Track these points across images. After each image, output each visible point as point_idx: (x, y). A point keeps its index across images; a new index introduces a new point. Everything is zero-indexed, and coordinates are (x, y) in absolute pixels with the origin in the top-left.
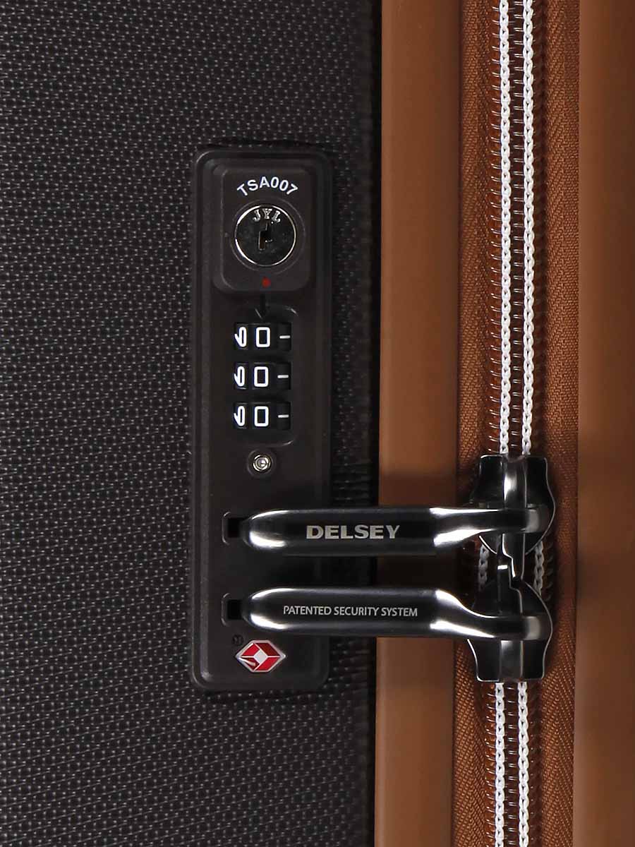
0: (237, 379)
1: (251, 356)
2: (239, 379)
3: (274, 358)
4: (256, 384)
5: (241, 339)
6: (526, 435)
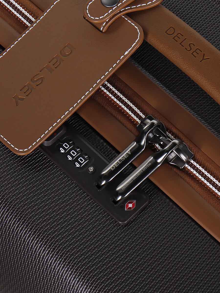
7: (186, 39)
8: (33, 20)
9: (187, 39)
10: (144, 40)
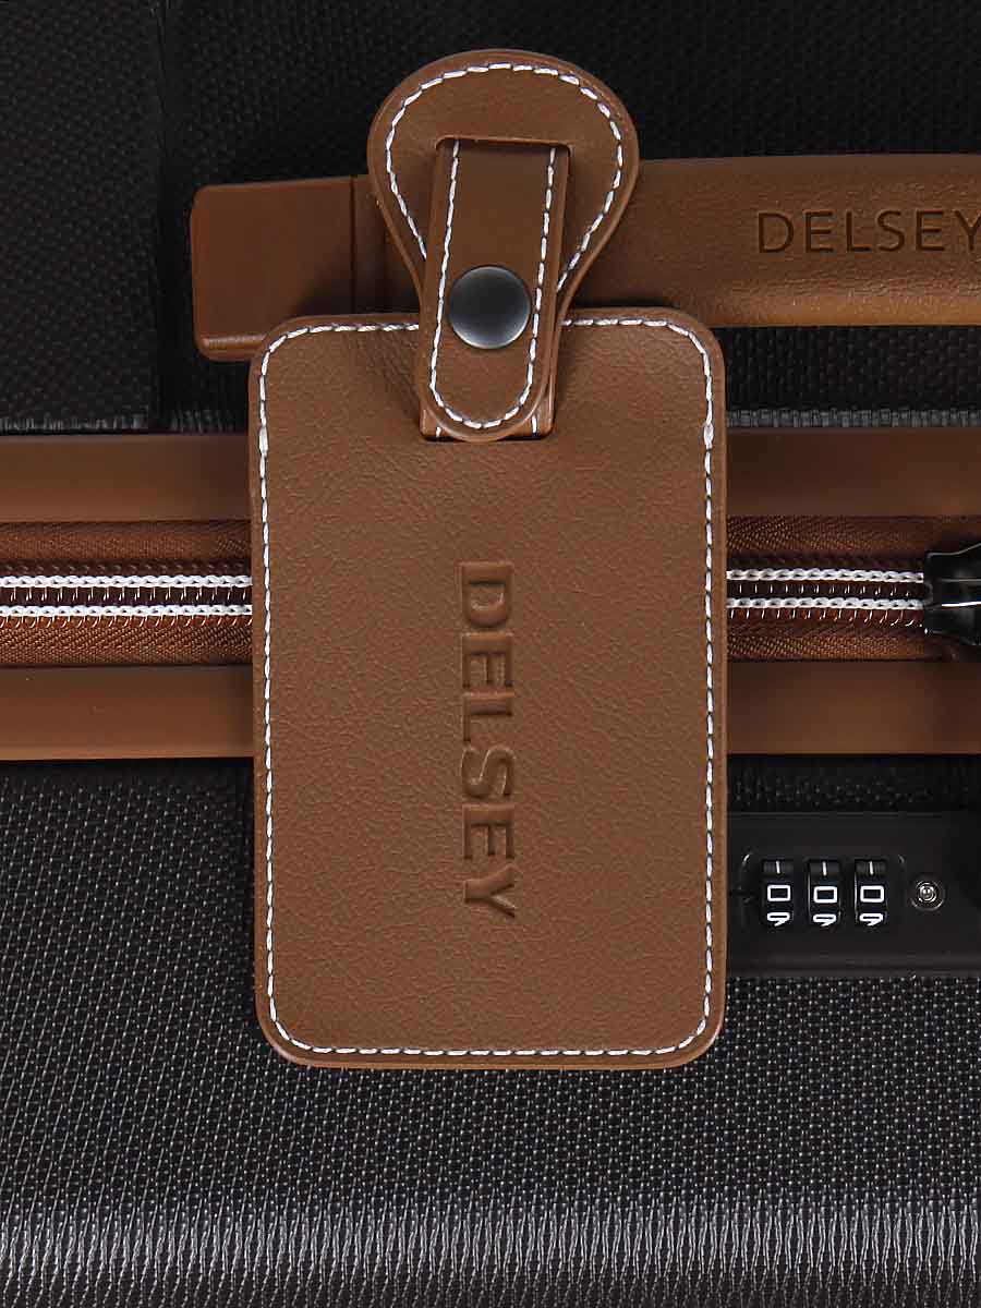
0: (827, 923)
1: (801, 908)
2: (828, 920)
3: (801, 880)
4: (835, 900)
5: (781, 919)
6: (895, 577)
7: (849, 214)
8: (244, 581)
9: (854, 214)
10: (716, 332)
